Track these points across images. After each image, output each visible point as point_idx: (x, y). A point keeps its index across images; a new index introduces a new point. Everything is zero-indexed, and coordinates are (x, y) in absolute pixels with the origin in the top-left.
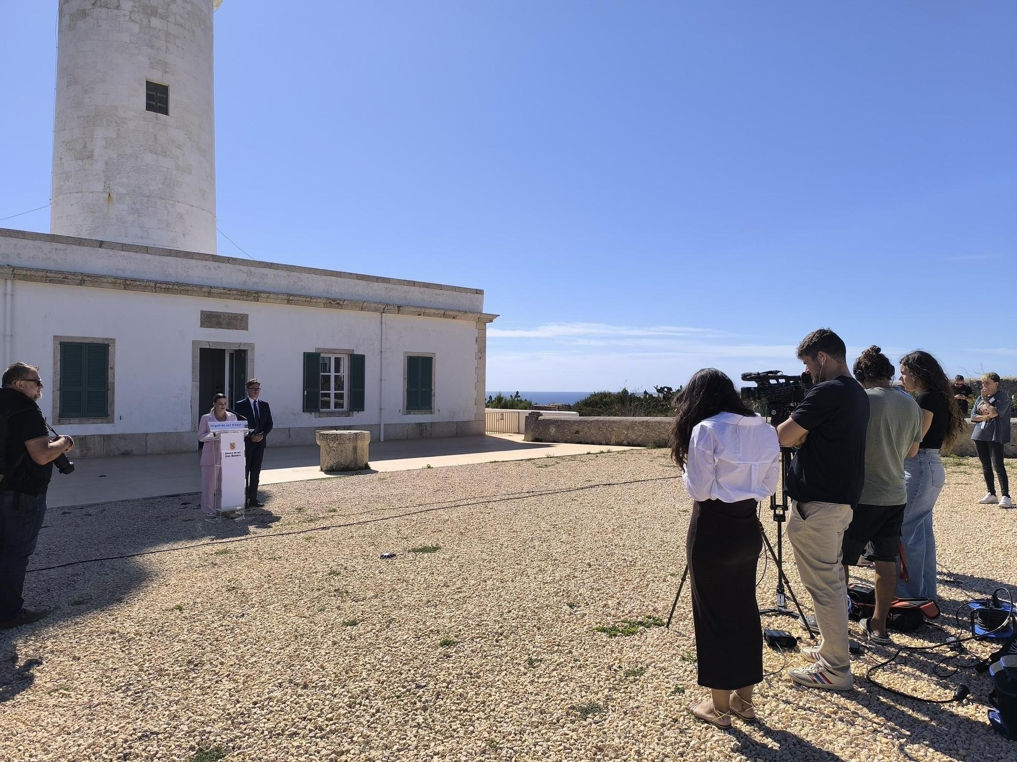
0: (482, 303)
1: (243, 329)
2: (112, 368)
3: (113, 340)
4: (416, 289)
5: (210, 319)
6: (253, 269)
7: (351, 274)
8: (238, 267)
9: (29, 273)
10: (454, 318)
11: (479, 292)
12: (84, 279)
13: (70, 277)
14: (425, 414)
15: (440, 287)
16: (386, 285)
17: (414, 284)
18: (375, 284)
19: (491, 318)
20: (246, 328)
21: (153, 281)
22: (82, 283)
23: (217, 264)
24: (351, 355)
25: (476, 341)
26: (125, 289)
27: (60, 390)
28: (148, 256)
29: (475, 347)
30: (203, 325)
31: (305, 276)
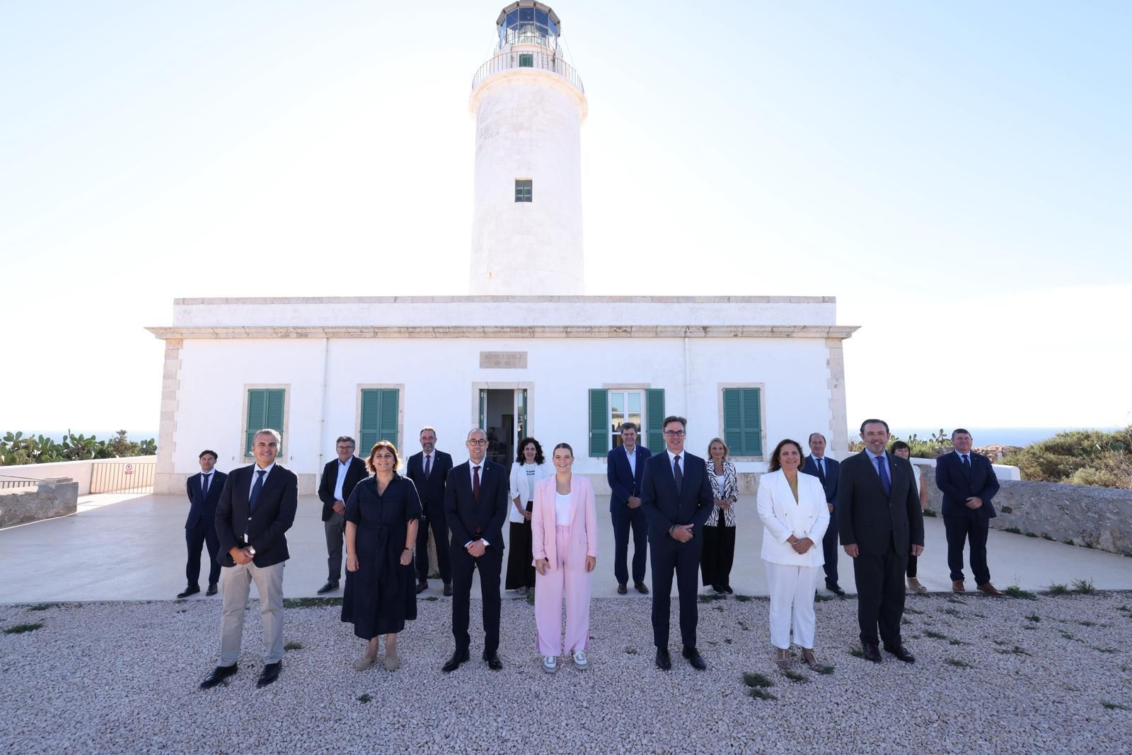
0: (834, 313)
1: (522, 368)
2: (401, 411)
3: (402, 385)
4: (732, 305)
5: (490, 360)
6: (531, 305)
7: (645, 297)
8: (517, 304)
9: (334, 330)
10: (788, 336)
11: (832, 300)
12: (378, 332)
13: (365, 330)
14: (753, 461)
15: (768, 299)
16: (691, 305)
17: (728, 299)
18: (676, 305)
19: (848, 332)
20: (525, 366)
21: (430, 327)
22: (375, 335)
23: (495, 304)
24: (646, 390)
25: (828, 363)
26: (410, 337)
27: (360, 432)
28: (433, 305)
29: (826, 373)
30: (482, 366)
31: (588, 305)
